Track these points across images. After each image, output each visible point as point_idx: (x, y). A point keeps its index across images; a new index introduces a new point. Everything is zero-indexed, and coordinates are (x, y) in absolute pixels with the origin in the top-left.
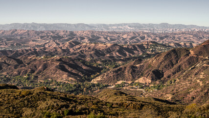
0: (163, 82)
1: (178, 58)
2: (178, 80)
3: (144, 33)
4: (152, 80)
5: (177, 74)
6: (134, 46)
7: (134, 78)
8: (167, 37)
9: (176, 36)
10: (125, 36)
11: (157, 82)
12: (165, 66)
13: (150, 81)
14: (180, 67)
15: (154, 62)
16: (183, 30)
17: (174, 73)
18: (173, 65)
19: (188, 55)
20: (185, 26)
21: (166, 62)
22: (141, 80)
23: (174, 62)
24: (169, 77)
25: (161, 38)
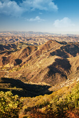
0: (21, 66)
1: (30, 52)
2: (29, 65)
4: (15, 65)
5: (29, 61)
7: (4, 64)
8: (31, 39)
9: (36, 39)
11: (17, 66)
12: (23, 57)
13: (13, 66)
14: (31, 57)
15: (16, 55)
16: (41, 35)
17: (27, 61)
18: (27, 56)
19: (36, 50)
21: (24, 54)
23: (28, 54)
24: (24, 63)
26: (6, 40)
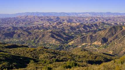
0: (108, 44)
1: (116, 31)
2: (116, 43)
3: (97, 17)
4: (102, 43)
5: (115, 40)
6: (92, 25)
7: (91, 42)
8: (110, 19)
9: (115, 19)
10: (87, 19)
11: (105, 44)
12: (109, 36)
13: (101, 43)
14: (117, 36)
15: (103, 33)
16: (119, 16)
17: (114, 39)
18: (113, 35)
19: (121, 29)
20: (120, 14)
21: (110, 33)
22: (96, 43)
23: (114, 33)
24: (111, 41)
25: (107, 20)
26: (86, 21)
